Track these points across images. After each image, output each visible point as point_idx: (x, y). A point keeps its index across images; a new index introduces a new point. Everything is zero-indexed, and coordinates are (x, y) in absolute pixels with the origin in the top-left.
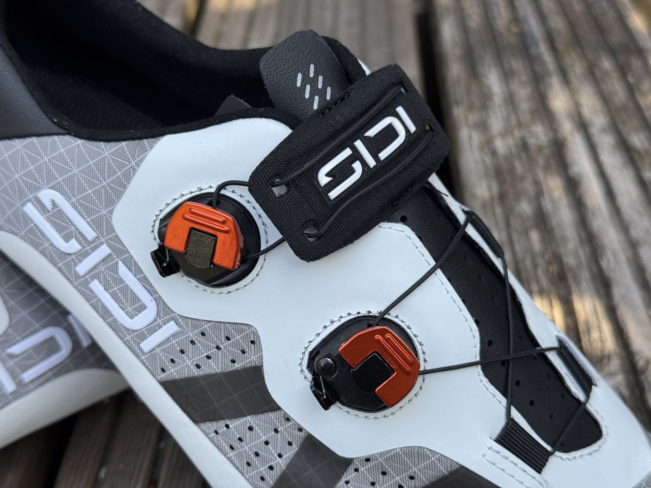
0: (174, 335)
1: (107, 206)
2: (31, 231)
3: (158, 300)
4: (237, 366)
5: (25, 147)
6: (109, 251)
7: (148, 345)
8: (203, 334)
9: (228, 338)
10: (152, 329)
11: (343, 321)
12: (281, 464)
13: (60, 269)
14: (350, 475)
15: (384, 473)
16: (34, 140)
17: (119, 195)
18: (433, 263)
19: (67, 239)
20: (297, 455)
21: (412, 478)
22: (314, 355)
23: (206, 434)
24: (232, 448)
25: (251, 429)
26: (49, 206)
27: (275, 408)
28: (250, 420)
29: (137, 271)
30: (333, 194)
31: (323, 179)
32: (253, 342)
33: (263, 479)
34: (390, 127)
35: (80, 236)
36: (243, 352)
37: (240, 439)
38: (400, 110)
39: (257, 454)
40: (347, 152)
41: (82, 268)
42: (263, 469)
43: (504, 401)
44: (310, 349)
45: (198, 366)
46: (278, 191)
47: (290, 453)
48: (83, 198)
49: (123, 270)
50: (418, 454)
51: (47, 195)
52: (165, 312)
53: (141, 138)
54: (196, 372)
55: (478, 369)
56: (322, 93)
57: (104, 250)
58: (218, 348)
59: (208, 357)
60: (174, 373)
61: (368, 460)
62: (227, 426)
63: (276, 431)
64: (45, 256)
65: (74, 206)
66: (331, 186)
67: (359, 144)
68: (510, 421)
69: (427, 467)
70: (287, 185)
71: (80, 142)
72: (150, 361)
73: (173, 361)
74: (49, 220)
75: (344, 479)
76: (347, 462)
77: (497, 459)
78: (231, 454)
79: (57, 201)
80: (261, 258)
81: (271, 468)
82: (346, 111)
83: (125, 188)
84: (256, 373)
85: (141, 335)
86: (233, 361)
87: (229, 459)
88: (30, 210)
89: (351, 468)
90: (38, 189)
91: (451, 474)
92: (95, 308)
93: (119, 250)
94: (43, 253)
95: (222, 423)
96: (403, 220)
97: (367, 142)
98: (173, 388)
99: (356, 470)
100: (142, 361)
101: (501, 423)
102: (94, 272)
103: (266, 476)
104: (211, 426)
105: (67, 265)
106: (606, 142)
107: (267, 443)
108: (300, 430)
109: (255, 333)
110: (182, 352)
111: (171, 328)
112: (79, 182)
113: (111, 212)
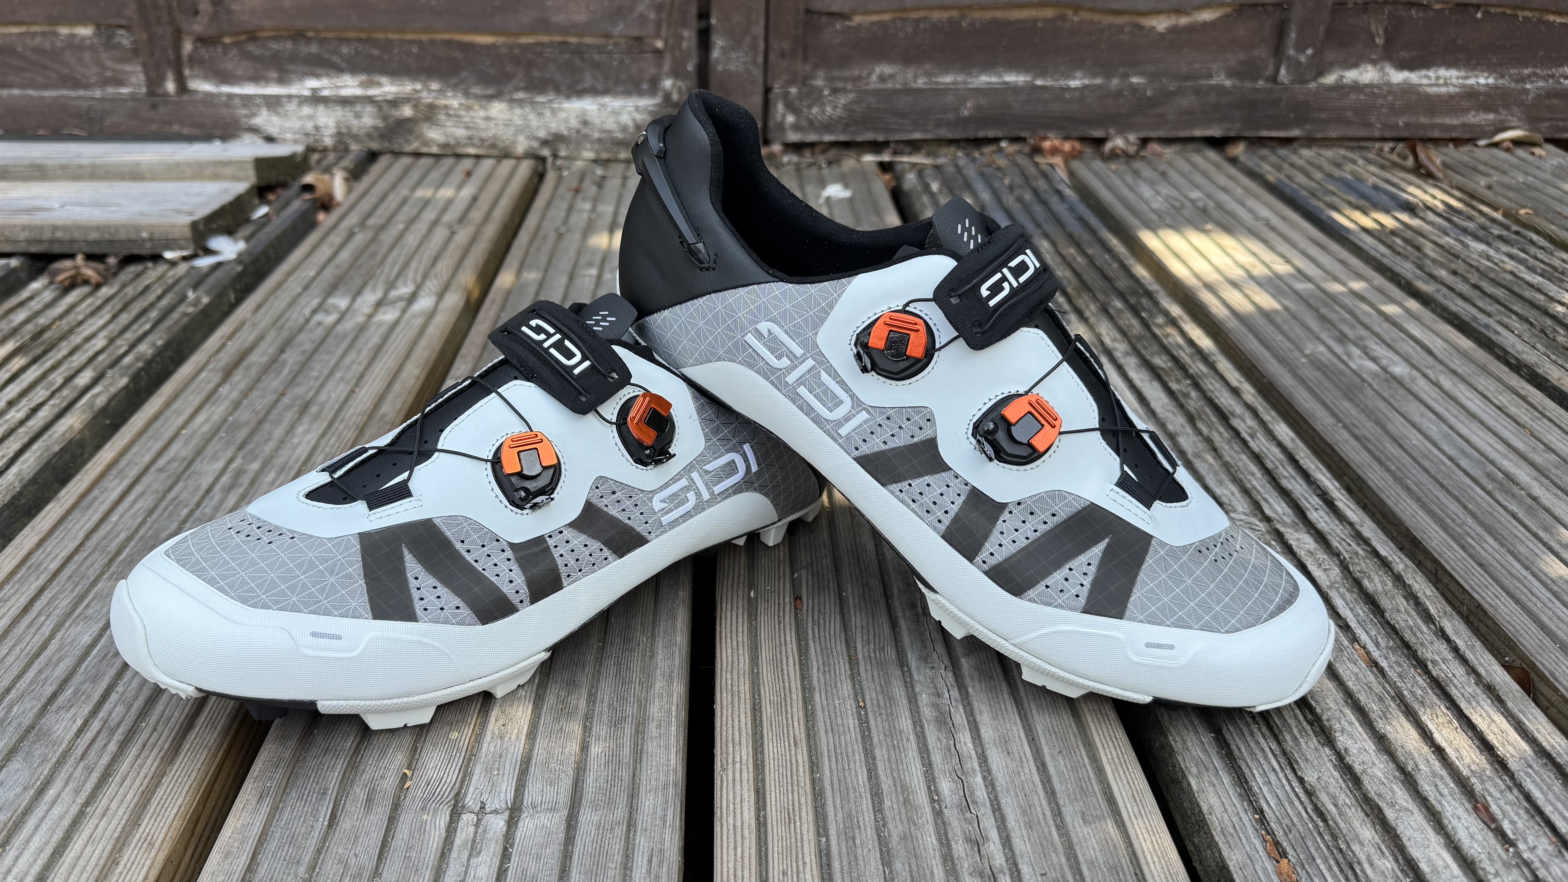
0: (865, 422)
1: (813, 329)
2: (750, 356)
3: (853, 396)
4: (915, 440)
5: (748, 292)
6: (813, 363)
7: (844, 431)
8: (888, 418)
9: (908, 420)
10: (847, 419)
11: (998, 398)
12: (954, 509)
13: (772, 383)
14: (1005, 515)
15: (1032, 513)
16: (755, 286)
17: (823, 320)
18: (1061, 357)
19: (779, 358)
20: (965, 502)
21: (1054, 515)
22: (976, 427)
23: (893, 493)
24: (914, 501)
25: (928, 485)
26: (766, 334)
27: (946, 468)
28: (928, 479)
29: (835, 375)
30: (992, 303)
31: (984, 292)
32: (928, 420)
33: (940, 521)
34: (1023, 262)
35: (791, 355)
36: (921, 429)
37: (921, 494)
38: (1028, 251)
39: (935, 503)
40: (998, 276)
41: (791, 379)
42: (940, 514)
43: (1118, 459)
44: (974, 421)
45: (885, 443)
46: (954, 301)
47: (959, 501)
48: (794, 326)
49: (824, 376)
50: (1058, 495)
51: (764, 326)
52: (858, 404)
53: (839, 279)
54: (883, 447)
55: (1098, 434)
56: (975, 238)
57: (810, 363)
58: (900, 427)
59: (893, 435)
60: (865, 450)
61: (1019, 504)
62: (910, 485)
63: (948, 486)
64: (759, 373)
65: (786, 332)
66: (990, 297)
67: (1005, 270)
68: (1124, 472)
69: (1065, 505)
70: (959, 296)
71: (790, 285)
72: (846, 444)
73: (864, 441)
74: (765, 345)
75: (1002, 519)
76: (1003, 506)
77: (1118, 498)
78: (913, 505)
79: (773, 331)
80: (936, 354)
81: (946, 512)
82: (993, 250)
83: (828, 314)
84: (931, 444)
85: (840, 424)
86: (912, 437)
87: (913, 510)
88: (750, 338)
89: (1006, 512)
90: (758, 322)
91: (1084, 509)
92: (801, 408)
93: (822, 361)
94: (758, 372)
95: (906, 483)
96: (1037, 327)
97: (1010, 269)
98: (866, 462)
99: (1011, 512)
100: (840, 444)
101: (1117, 474)
102: (801, 381)
103: (943, 519)
104: (895, 487)
105: (779, 378)
106: (1131, 365)
107: (942, 494)
108: (966, 484)
109: (931, 413)
110: (872, 433)
111: (864, 415)
112: (790, 314)
113: (816, 334)
